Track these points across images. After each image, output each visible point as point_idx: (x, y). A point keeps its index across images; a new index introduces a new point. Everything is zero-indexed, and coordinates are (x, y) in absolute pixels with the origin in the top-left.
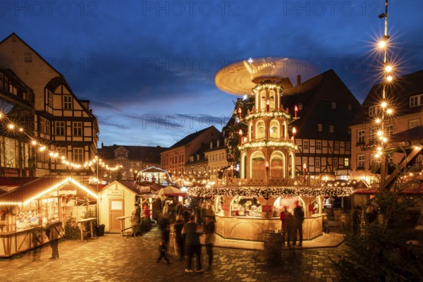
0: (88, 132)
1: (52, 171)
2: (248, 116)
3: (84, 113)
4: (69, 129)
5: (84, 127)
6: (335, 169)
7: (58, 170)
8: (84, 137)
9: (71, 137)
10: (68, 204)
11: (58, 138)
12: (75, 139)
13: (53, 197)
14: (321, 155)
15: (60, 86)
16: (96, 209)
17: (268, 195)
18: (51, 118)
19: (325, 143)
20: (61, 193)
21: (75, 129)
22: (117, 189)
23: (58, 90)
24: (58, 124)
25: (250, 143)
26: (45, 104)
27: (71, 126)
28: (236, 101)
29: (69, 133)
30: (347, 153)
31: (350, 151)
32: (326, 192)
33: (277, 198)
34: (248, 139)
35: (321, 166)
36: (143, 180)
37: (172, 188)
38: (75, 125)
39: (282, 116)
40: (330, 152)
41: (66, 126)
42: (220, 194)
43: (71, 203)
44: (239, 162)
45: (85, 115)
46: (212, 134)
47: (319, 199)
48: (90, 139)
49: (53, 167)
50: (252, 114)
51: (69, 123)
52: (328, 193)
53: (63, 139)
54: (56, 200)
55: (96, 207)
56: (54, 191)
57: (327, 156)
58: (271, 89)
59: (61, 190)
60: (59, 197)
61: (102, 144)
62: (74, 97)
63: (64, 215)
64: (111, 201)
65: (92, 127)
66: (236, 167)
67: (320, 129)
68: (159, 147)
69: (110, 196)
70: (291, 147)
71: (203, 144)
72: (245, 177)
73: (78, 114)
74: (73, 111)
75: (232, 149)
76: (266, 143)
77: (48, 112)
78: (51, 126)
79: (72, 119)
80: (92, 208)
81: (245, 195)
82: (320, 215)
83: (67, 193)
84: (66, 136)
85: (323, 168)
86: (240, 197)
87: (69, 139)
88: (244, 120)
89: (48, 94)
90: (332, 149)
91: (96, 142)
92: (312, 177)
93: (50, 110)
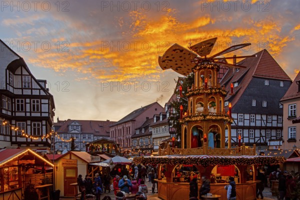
0: (45, 108)
1: (13, 143)
2: (188, 93)
3: (42, 91)
4: (28, 105)
5: (41, 104)
6: (267, 139)
7: (19, 142)
8: (41, 113)
9: (30, 112)
10: (27, 173)
11: (18, 114)
12: (33, 115)
13: (14, 166)
14: (255, 128)
15: (20, 68)
16: (52, 176)
17: (206, 163)
18: (12, 96)
19: (258, 117)
20: (21, 162)
21: (34, 106)
22: (70, 158)
23: (18, 71)
24: (18, 101)
25: (190, 117)
26: (7, 84)
27: (30, 103)
28: (177, 80)
29: (28, 110)
30: (280, 125)
31: (282, 123)
32: (260, 161)
33: (214, 166)
34: (188, 113)
35: (255, 137)
36: (94, 151)
37: (120, 157)
38: (34, 102)
39: (219, 92)
40: (263, 125)
41: (26, 103)
42: (162, 163)
43: (30, 171)
44: (180, 134)
45: (43, 93)
46: (156, 109)
47: (253, 167)
48: (47, 115)
49: (14, 139)
50: (191, 91)
51: (28, 100)
52: (262, 162)
53: (23, 114)
54: (17, 168)
55: (52, 174)
56: (14, 160)
57: (261, 128)
58: (209, 68)
59: (21, 160)
60: (19, 166)
61: (58, 119)
62: (32, 77)
63: (24, 181)
64: (65, 169)
65: (49, 104)
66: (177, 139)
67: (254, 104)
68: (108, 121)
69: (64, 165)
70: (227, 120)
71: (147, 118)
72: (185, 147)
73: (36, 93)
74: (32, 89)
75: (174, 122)
76: (205, 117)
77: (9, 91)
78: (12, 103)
79: (31, 97)
80: (49, 175)
81: (185, 163)
82: (254, 182)
83: (26, 162)
84: (26, 112)
85: (257, 139)
86: (181, 166)
87: (28, 114)
88: (185, 97)
89: (9, 74)
90: (265, 122)
91: (52, 117)
92: (247, 147)
93: (11, 89)
